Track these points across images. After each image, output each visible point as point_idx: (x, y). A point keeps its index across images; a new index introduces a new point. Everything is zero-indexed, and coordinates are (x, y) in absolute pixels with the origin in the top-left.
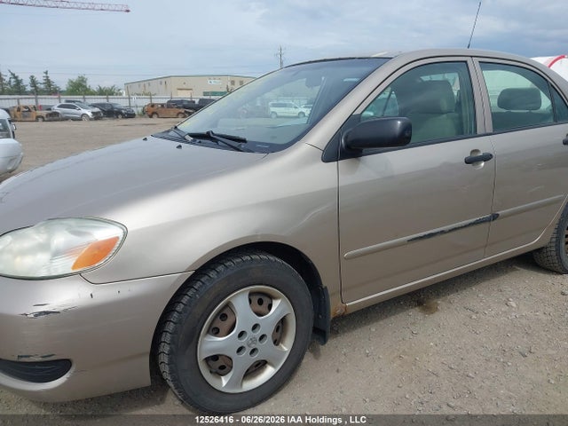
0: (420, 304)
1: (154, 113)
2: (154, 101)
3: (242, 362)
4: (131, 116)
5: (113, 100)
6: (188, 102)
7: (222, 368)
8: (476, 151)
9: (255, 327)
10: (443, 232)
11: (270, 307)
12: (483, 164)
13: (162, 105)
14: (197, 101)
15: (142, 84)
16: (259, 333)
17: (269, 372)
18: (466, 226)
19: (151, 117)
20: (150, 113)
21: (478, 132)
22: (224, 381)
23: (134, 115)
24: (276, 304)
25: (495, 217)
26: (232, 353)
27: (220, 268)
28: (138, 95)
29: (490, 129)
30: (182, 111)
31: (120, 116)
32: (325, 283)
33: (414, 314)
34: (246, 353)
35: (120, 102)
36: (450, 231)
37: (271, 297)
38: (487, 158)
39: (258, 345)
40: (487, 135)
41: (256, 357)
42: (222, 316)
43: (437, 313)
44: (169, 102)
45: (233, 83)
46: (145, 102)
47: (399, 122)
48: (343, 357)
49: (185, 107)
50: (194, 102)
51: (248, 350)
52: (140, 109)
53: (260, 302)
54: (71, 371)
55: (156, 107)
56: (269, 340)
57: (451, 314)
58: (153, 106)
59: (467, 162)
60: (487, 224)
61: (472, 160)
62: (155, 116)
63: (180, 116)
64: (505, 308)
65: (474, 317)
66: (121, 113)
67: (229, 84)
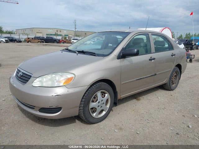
0: (135, 98)
1: (29, 41)
2: (29, 37)
3: (99, 110)
4: (20, 42)
5: (13, 36)
6: (42, 37)
7: (94, 111)
8: (152, 57)
9: (102, 100)
10: (144, 78)
11: (105, 96)
12: (153, 61)
13: (32, 38)
14: (45, 37)
15: (23, 30)
16: (103, 102)
17: (104, 113)
18: (149, 77)
19: (28, 42)
20: (28, 41)
21: (152, 52)
22: (94, 114)
23: (21, 41)
24: (106, 95)
25: (156, 74)
26: (97, 107)
27: (95, 85)
28: (22, 34)
29: (154, 52)
30: (40, 40)
31: (16, 42)
32: (117, 90)
33: (134, 101)
34: (100, 107)
35: (16, 37)
36: (145, 78)
37: (105, 93)
38: (154, 59)
39: (102, 105)
40: (154, 53)
41: (102, 108)
42: (95, 98)
43: (140, 101)
44: (34, 37)
45: (57, 31)
46: (26, 37)
47: (136, 50)
48: (119, 111)
49: (41, 39)
50: (44, 37)
51: (100, 106)
52: (24, 40)
53: (103, 95)
54: (62, 110)
55: (30, 39)
56: (104, 104)
57: (145, 100)
58: (29, 38)
59: (149, 60)
60: (153, 76)
61: (151, 60)
62: (30, 42)
63: (39, 42)
64: (158, 99)
65: (150, 101)
66: (16, 41)
67: (56, 31)
